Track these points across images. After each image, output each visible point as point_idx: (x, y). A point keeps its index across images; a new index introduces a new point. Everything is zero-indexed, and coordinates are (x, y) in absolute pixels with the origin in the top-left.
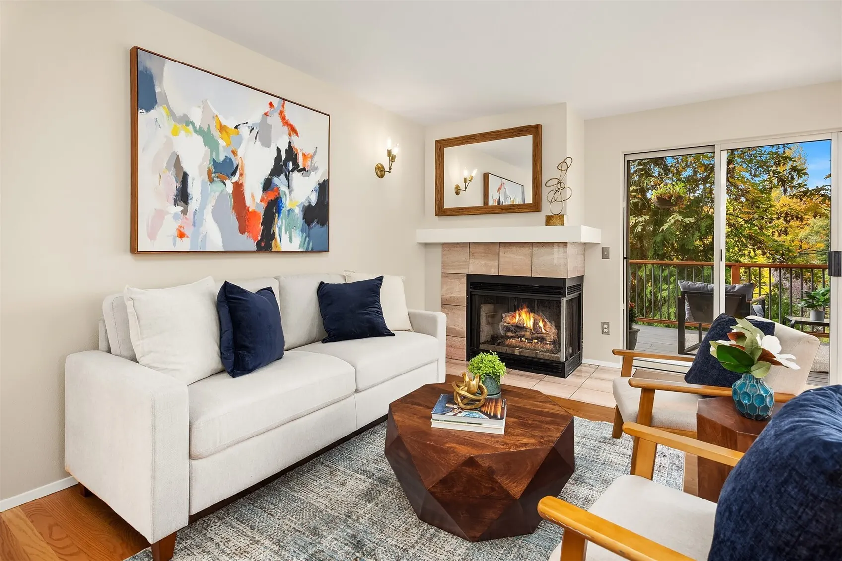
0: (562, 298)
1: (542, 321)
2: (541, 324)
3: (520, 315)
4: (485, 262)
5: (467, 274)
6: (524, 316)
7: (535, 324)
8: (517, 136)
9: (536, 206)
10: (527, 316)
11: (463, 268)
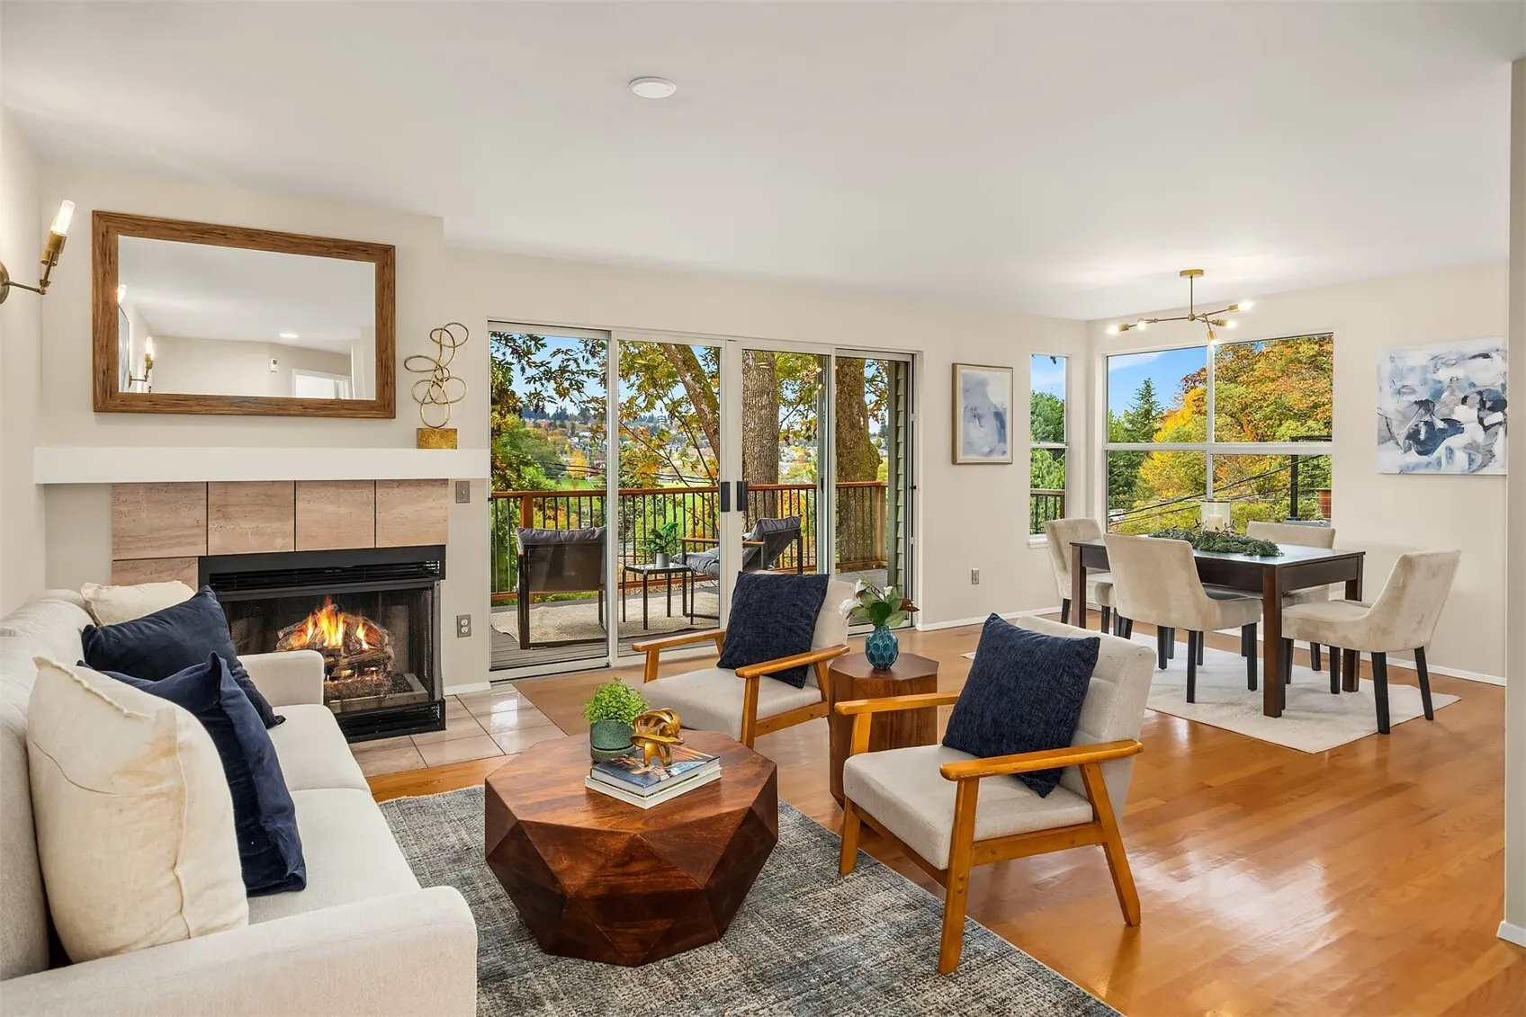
0: (436, 583)
1: (364, 625)
2: (360, 633)
3: (315, 625)
4: (255, 524)
5: (200, 558)
6: (324, 624)
7: (347, 635)
8: (339, 255)
9: (383, 406)
10: (330, 622)
11: (190, 544)
